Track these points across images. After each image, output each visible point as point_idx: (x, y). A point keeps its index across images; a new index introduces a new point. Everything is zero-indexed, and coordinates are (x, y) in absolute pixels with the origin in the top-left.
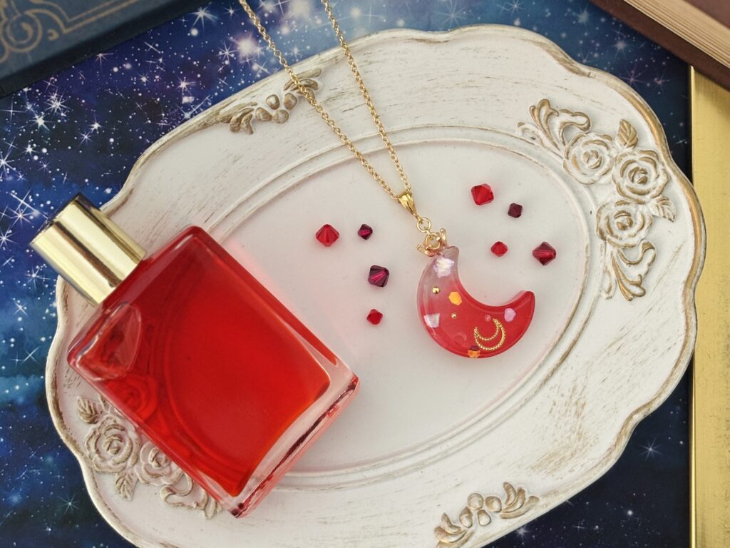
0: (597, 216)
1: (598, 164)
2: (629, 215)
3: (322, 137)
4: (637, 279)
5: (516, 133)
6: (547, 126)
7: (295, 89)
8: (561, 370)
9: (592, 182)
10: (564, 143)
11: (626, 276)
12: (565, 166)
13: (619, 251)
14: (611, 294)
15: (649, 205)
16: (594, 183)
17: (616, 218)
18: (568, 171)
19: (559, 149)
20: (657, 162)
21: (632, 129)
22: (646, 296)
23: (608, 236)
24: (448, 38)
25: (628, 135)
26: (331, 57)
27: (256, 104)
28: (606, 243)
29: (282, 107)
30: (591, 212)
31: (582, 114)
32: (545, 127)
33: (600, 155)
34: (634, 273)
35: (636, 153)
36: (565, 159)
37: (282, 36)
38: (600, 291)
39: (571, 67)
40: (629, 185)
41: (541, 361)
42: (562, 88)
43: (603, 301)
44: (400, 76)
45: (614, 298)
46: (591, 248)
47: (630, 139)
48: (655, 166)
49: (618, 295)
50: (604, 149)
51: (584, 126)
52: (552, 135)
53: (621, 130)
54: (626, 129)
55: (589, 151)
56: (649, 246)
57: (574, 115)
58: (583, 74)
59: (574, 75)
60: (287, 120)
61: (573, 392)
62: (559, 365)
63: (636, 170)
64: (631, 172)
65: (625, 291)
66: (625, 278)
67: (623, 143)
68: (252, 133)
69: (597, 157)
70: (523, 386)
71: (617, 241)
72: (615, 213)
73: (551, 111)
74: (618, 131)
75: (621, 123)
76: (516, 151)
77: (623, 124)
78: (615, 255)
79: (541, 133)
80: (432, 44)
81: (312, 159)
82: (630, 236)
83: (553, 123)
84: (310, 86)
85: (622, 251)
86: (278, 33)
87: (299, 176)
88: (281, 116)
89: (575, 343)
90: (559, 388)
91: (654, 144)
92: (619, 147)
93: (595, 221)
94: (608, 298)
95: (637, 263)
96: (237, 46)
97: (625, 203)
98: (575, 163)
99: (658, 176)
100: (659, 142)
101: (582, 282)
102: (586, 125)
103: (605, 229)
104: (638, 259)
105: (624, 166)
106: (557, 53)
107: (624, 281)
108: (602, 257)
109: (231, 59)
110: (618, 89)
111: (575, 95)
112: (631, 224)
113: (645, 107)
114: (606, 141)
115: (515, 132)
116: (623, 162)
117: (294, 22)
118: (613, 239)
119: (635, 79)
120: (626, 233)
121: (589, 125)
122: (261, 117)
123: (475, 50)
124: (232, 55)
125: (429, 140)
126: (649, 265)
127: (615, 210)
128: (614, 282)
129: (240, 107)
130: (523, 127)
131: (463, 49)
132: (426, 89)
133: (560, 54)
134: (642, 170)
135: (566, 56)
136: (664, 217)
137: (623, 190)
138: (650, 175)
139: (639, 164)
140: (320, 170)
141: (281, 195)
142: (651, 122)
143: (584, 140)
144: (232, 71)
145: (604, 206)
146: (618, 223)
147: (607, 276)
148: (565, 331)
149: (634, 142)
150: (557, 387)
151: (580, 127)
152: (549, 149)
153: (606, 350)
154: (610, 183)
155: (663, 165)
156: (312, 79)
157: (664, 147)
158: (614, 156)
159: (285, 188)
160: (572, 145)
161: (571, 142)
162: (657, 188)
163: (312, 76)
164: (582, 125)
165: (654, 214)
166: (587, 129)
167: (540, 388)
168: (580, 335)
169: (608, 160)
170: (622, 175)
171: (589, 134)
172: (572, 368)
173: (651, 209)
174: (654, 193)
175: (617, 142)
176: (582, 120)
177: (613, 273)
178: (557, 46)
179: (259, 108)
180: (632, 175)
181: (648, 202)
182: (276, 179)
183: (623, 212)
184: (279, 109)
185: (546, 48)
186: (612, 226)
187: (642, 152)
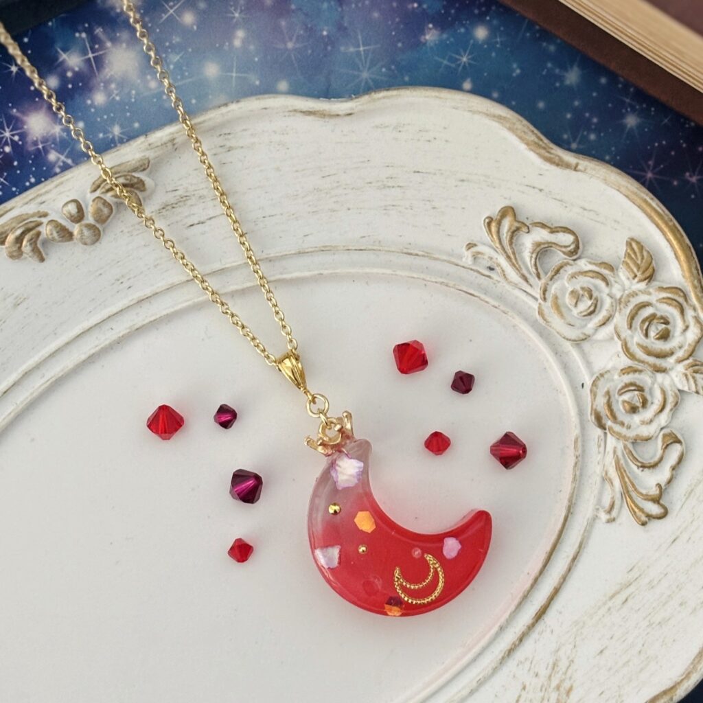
0: (591, 391)
1: (592, 309)
2: (640, 389)
3: (155, 266)
4: (654, 491)
5: (464, 260)
6: (512, 248)
7: (108, 191)
8: (534, 635)
9: (582, 337)
10: (539, 276)
11: (637, 487)
12: (541, 313)
13: (625, 447)
14: (614, 514)
15: (673, 374)
16: (586, 338)
17: (621, 395)
18: (545, 320)
19: (531, 285)
20: (685, 304)
21: (645, 254)
22: (668, 518)
23: (609, 423)
24: (352, 109)
25: (639, 262)
26: (165, 139)
27: (45, 215)
28: (605, 434)
29: (90, 219)
30: (583, 385)
31: (566, 230)
32: (510, 252)
33: (595, 294)
34: (650, 481)
35: (651, 290)
36: (540, 301)
37: (95, 108)
38: (598, 509)
39: (547, 154)
40: (641, 342)
41: (502, 620)
42: (534, 188)
43: (601, 525)
44: (278, 169)
45: (618, 521)
46: (583, 441)
47: (641, 270)
48: (682, 312)
49: (625, 516)
50: (602, 284)
51: (569, 249)
52: (520, 263)
53: (628, 255)
54: (635, 253)
55: (578, 287)
56: (672, 439)
57: (553, 231)
58: (567, 166)
59: (553, 168)
60: (97, 240)
61: (553, 669)
62: (531, 627)
63: (652, 318)
64: (643, 321)
65: (635, 510)
66: (636, 489)
67: (631, 276)
68: (42, 260)
69: (591, 297)
70: (474, 660)
71: (623, 431)
72: (619, 387)
73: (516, 224)
74: (623, 256)
75: (629, 244)
76: (465, 289)
77: (631, 245)
78: (619, 453)
79: (502, 261)
80: (327, 120)
81: (140, 301)
82: (643, 423)
83: (523, 244)
84: (132, 186)
85: (630, 446)
86: (89, 102)
87: (121, 327)
88: (86, 233)
89: (556, 591)
90: (531, 663)
91: (681, 277)
92: (625, 282)
93: (589, 398)
94: (609, 521)
95: (654, 466)
96: (23, 123)
97: (635, 371)
98: (557, 307)
99: (687, 327)
100: (687, 274)
101: (568, 497)
102: (572, 247)
103: (604, 411)
104: (656, 459)
105: (634, 312)
106: (524, 132)
107: (634, 494)
108: (600, 457)
109: (14, 145)
110: (623, 189)
111: (555, 199)
112: (645, 403)
113: (666, 218)
114: (605, 272)
115: (461, 257)
116: (631, 306)
117: (113, 86)
118: (617, 428)
119: (654, 174)
120: (637, 419)
121: (577, 247)
122: (55, 235)
123: (395, 128)
124: (16, 138)
125: (325, 272)
126: (673, 468)
127: (619, 381)
128: (618, 496)
129: (20, 219)
130: (474, 249)
131: (377, 127)
132: (318, 190)
133: (530, 134)
134: (662, 318)
135: (538, 138)
136: (697, 392)
137: (631, 351)
138: (675, 327)
139: (657, 309)
140: (152, 319)
141: (91, 360)
142: (675, 242)
143: (570, 270)
144: (16, 163)
145: (602, 375)
146: (624, 402)
147: (608, 486)
148: (541, 572)
149: (647, 274)
150: (528, 663)
151: (564, 249)
152: (516, 285)
153: (605, 604)
154: (612, 339)
155: (695, 309)
156: (136, 175)
157: (696, 282)
158: (618, 296)
159: (97, 349)
160: (551, 280)
161: (550, 274)
162: (686, 347)
163: (135, 170)
164: (566, 247)
165: (681, 388)
166: (575, 252)
167: (501, 663)
168: (564, 579)
169: (608, 302)
170: (630, 327)
171: (578, 262)
172: (552, 632)
173: (676, 380)
174: (680, 354)
175: (623, 274)
176: (567, 239)
177: (617, 482)
178: (525, 122)
179: (52, 221)
180: (645, 327)
181: (671, 369)
182: (83, 333)
183: (632, 384)
184: (85, 222)
185: (508, 125)
186: (614, 407)
187: (662, 289)
